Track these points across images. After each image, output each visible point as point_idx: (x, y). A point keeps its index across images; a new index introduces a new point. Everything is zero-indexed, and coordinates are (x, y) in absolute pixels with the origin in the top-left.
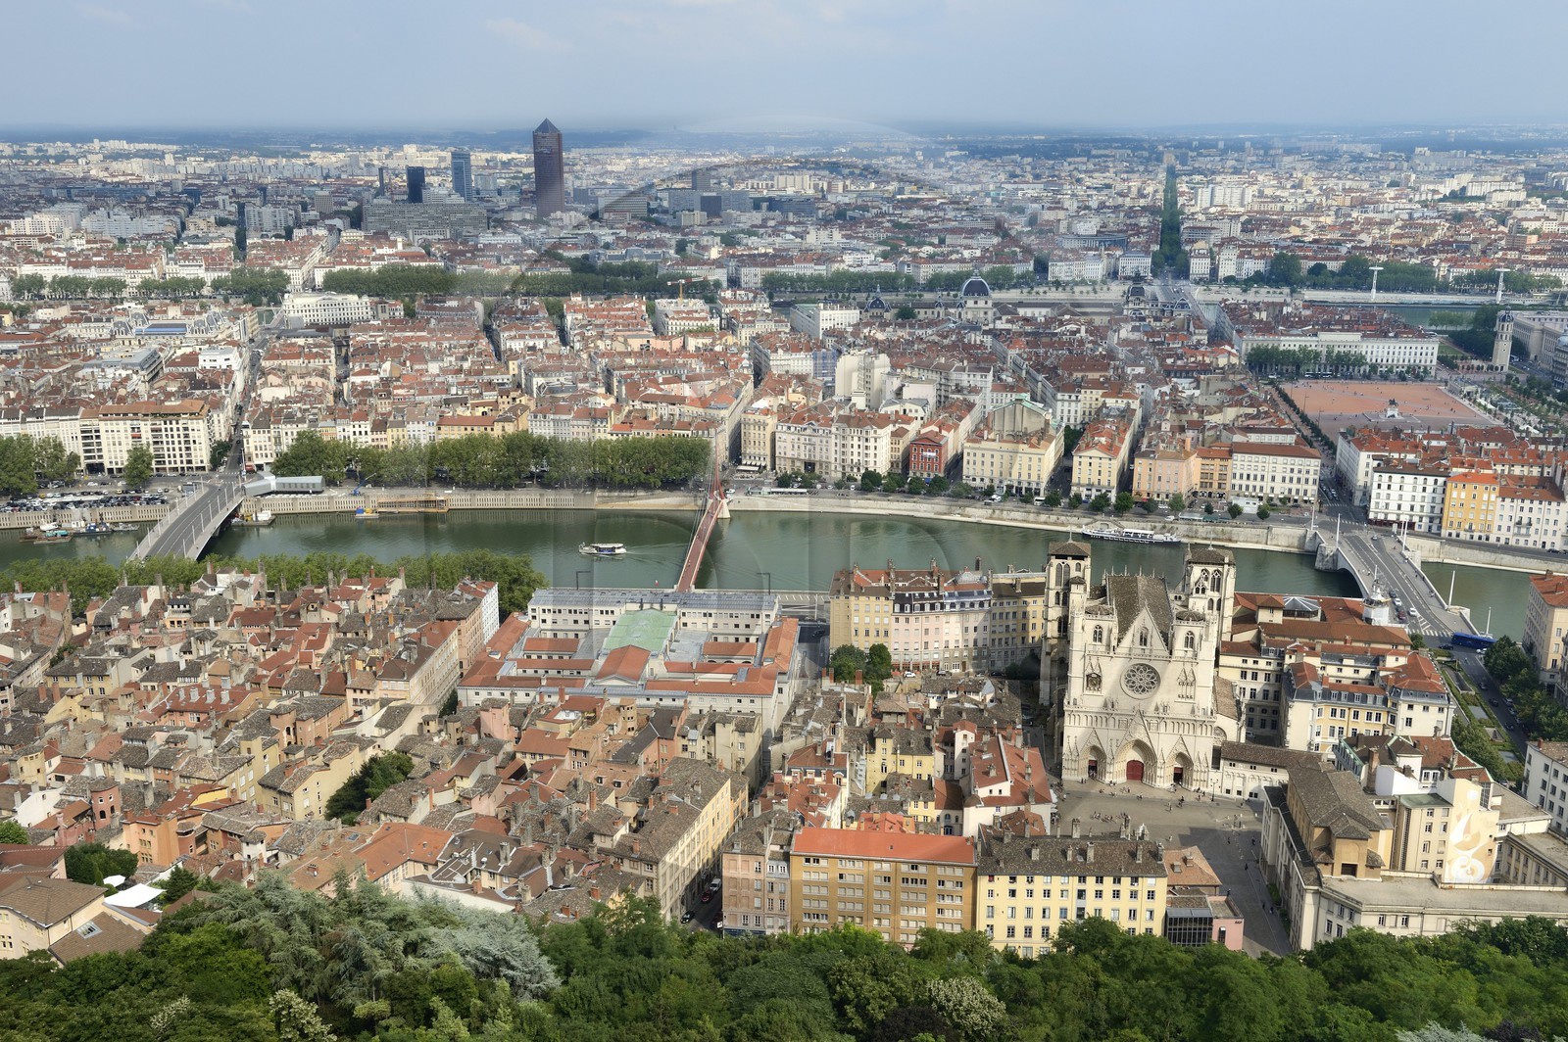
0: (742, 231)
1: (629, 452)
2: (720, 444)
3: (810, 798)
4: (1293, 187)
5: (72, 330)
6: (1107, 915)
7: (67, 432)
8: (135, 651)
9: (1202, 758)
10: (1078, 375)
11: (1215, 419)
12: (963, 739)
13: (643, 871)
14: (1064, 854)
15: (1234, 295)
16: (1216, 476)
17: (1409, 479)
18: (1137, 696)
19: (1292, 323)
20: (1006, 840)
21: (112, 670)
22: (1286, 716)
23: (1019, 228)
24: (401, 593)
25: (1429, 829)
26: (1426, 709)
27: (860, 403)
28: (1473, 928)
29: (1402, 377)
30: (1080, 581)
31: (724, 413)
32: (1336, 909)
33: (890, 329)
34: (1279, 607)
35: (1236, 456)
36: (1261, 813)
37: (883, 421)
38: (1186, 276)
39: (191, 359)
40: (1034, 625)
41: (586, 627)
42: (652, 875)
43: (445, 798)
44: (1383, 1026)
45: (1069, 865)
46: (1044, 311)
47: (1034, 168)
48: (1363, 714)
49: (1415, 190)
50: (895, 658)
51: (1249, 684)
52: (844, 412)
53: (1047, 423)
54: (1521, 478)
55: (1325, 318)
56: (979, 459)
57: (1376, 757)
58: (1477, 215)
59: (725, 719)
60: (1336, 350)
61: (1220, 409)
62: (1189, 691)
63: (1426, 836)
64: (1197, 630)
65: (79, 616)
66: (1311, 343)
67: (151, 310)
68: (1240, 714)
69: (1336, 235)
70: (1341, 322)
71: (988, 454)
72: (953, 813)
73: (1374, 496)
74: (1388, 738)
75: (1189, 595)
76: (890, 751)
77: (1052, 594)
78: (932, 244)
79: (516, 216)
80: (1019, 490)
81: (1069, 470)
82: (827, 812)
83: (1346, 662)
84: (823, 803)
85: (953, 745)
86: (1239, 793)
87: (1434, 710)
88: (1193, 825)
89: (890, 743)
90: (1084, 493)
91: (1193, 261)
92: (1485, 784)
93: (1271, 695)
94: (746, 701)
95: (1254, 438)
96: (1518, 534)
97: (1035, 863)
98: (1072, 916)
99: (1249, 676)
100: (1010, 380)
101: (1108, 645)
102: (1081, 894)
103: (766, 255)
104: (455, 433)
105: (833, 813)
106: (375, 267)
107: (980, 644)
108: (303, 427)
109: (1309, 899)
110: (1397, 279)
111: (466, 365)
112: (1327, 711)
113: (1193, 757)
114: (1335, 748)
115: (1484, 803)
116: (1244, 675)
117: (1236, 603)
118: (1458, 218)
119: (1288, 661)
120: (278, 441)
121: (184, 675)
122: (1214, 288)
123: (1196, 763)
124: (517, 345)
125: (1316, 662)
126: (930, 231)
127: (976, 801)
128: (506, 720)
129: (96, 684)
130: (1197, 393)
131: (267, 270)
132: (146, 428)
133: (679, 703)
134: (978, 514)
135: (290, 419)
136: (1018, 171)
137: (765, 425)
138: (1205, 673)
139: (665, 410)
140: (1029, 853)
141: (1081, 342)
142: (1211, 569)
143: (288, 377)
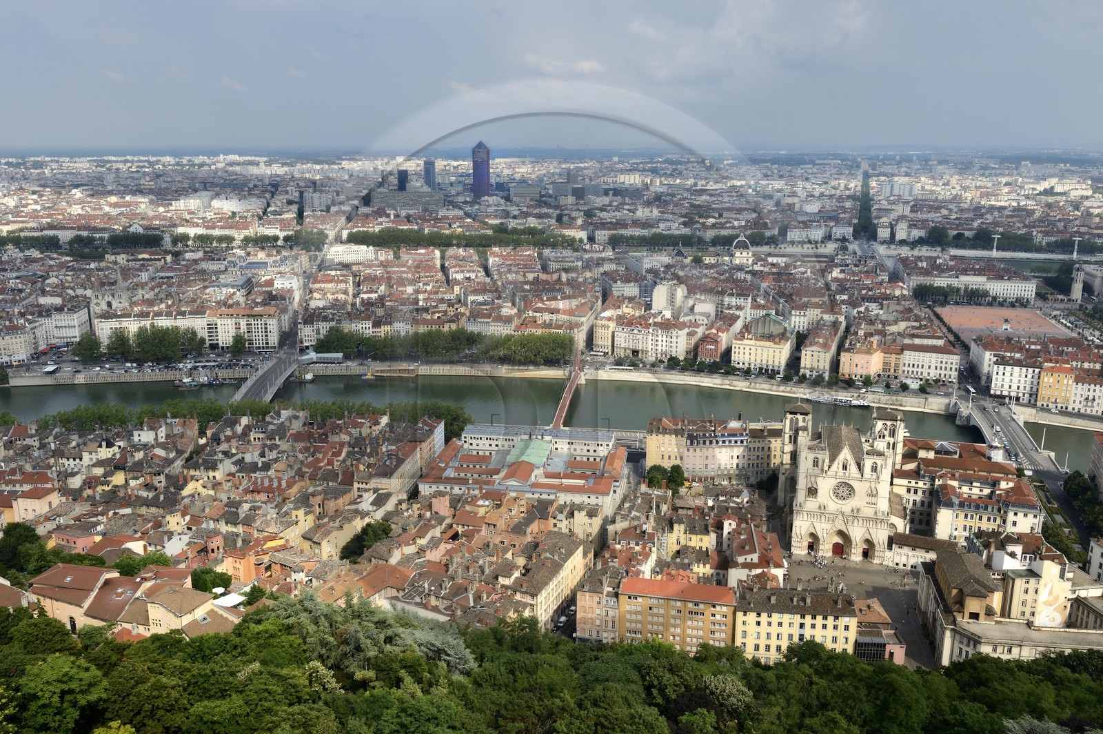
0: (597, 209)
1: (525, 342)
2: (580, 338)
3: (632, 559)
4: (944, 185)
5: (204, 265)
6: (818, 640)
7: (198, 324)
8: (233, 455)
9: (881, 542)
10: (805, 299)
11: (892, 329)
12: (729, 526)
13: (528, 600)
14: (792, 600)
15: (905, 251)
16: (893, 365)
17: (1017, 369)
18: (840, 502)
19: (942, 270)
20: (755, 590)
21: (220, 466)
22: (935, 518)
23: (769, 208)
24: (387, 424)
25: (1026, 591)
26: (1025, 515)
27: (668, 314)
28: (1052, 656)
29: (1012, 305)
30: (805, 429)
31: (583, 319)
32: (965, 641)
33: (687, 269)
34: (932, 449)
35: (907, 353)
36: (918, 578)
37: (682, 326)
38: (875, 239)
39: (270, 283)
40: (775, 456)
41: (496, 448)
42: (534, 602)
43: (410, 550)
44: (994, 716)
45: (794, 607)
46: (784, 259)
47: (779, 171)
48: (985, 518)
49: (1021, 188)
50: (686, 475)
51: (912, 497)
52: (659, 319)
53: (785, 329)
54: (1088, 370)
55: (964, 267)
56: (742, 351)
57: (993, 545)
58: (1061, 204)
59: (580, 508)
60: (970, 287)
61: (896, 322)
62: (873, 500)
63: (1024, 597)
64: (879, 462)
65: (202, 433)
66: (954, 282)
67: (248, 254)
68: (906, 515)
69: (971, 215)
70: (973, 269)
71: (747, 348)
72: (721, 572)
73: (994, 379)
74: (1001, 534)
75: (875, 439)
76: (682, 532)
77: (787, 437)
78: (714, 217)
79: (461, 199)
80: (767, 370)
81: (799, 359)
82: (642, 568)
83: (974, 484)
84: (639, 563)
85: (722, 529)
86: (904, 565)
87: (1030, 516)
88: (874, 585)
89: (682, 527)
90: (808, 373)
91: (879, 230)
92: (1063, 564)
93: (926, 504)
94: (593, 497)
95: (917, 341)
96: (1086, 406)
97: (773, 605)
98: (796, 639)
99: (912, 491)
100: (762, 302)
101: (822, 470)
102: (802, 626)
103: (611, 223)
104: (422, 329)
105: (647, 568)
106: (377, 229)
107: (740, 466)
108: (333, 324)
109: (948, 634)
110: (1010, 242)
111: (429, 288)
112: (962, 515)
113: (875, 542)
114: (966, 538)
115: (1062, 576)
116: (909, 491)
117: (905, 445)
118: (1049, 206)
119: (937, 482)
120: (318, 332)
121: (261, 469)
122: (893, 247)
123: (877, 546)
124: (459, 277)
125: (955, 484)
126: (713, 209)
127: (736, 565)
128: (448, 502)
129: (211, 474)
130: (881, 312)
131: (315, 230)
132: (243, 323)
133: (552, 497)
134: (740, 385)
135: (325, 319)
136: (769, 173)
137: (608, 327)
138: (884, 489)
139: (547, 317)
140: (769, 599)
141: (808, 279)
142: (889, 423)
143: (325, 294)
